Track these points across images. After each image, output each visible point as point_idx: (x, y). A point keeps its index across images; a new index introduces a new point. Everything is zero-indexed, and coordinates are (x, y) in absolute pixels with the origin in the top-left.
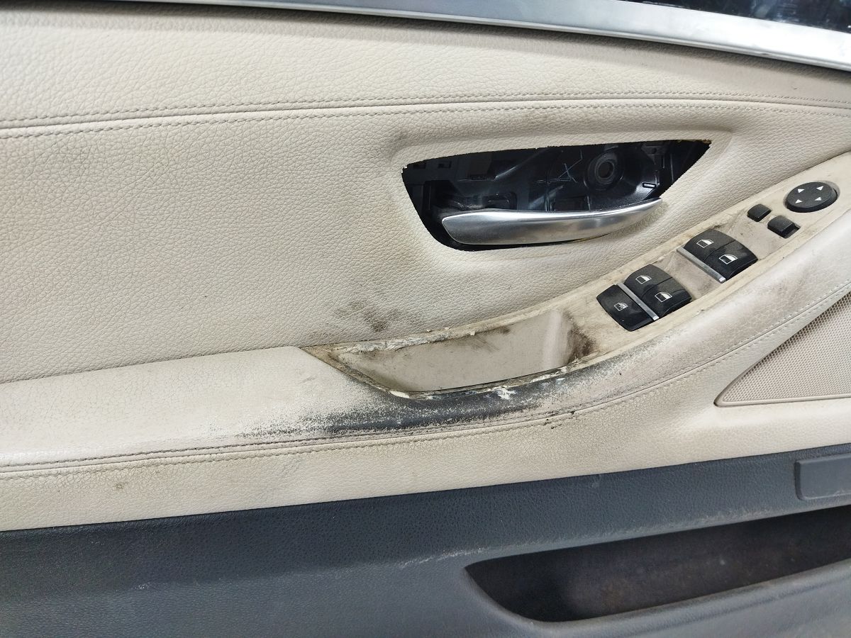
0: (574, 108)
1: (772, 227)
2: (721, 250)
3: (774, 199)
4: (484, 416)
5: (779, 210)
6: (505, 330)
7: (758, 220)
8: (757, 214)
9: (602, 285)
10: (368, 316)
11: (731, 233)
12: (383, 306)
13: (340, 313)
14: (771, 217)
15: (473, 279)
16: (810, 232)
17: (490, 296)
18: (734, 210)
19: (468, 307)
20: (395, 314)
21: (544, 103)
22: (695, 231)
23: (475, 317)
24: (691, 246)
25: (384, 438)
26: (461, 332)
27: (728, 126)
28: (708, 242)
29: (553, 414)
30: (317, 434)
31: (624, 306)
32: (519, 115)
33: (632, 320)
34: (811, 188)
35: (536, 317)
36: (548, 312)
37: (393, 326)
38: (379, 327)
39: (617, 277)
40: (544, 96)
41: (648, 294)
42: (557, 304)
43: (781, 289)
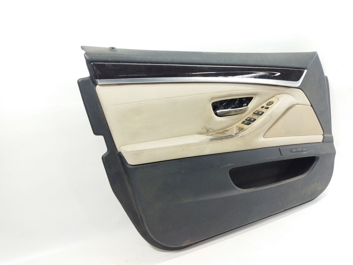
0: (235, 93)
1: (265, 108)
2: (259, 113)
3: (265, 105)
4: (231, 137)
5: (266, 106)
6: (227, 131)
7: (263, 108)
8: (262, 107)
9: (242, 121)
10: (206, 129)
11: (260, 110)
12: (209, 127)
13: (202, 128)
14: (265, 107)
15: (221, 122)
16: (271, 107)
17: (224, 125)
18: (259, 107)
19: (221, 127)
20: (210, 128)
21: (231, 92)
22: (254, 111)
23: (222, 129)
24: (254, 113)
25: (218, 141)
26: (221, 131)
27: (255, 94)
28: (256, 112)
29: (241, 137)
30: (209, 141)
31: (246, 123)
32: (228, 94)
33: (248, 124)
34: (270, 102)
35: (232, 128)
36: (233, 127)
37: (210, 131)
38: (208, 131)
39: (244, 120)
40: (231, 91)
41: (250, 120)
42: (235, 126)
43: (269, 115)
